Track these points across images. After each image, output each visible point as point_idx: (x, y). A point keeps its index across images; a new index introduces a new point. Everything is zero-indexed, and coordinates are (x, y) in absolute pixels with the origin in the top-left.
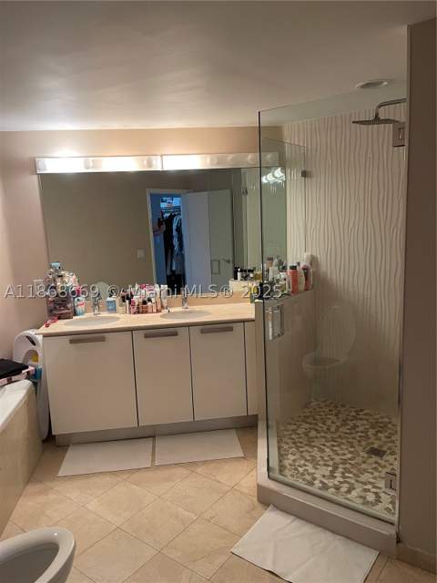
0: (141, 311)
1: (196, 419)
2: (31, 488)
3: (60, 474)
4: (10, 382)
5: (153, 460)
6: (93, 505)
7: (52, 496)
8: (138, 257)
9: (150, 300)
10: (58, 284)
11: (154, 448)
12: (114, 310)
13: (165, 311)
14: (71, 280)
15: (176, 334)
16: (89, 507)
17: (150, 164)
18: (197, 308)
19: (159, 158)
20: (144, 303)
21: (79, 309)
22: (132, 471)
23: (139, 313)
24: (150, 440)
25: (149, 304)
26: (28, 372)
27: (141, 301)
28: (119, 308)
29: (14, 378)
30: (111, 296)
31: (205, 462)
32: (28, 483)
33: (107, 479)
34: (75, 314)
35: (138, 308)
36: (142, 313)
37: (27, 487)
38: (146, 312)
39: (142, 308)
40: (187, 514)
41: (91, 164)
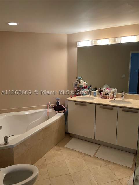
0: (104, 97)
1: (117, 144)
3: (65, 146)
5: (95, 154)
6: (68, 161)
7: (59, 153)
8: (123, 77)
9: (108, 94)
10: (78, 84)
11: (98, 149)
12: (95, 95)
13: (113, 99)
14: (83, 83)
15: (112, 109)
16: (66, 161)
17: (115, 41)
18: (127, 100)
19: (120, 38)
20: (106, 94)
22: (86, 155)
23: (103, 98)
24: (99, 146)
25: (107, 95)
26: (64, 111)
27: (105, 94)
28: (97, 95)
29: (60, 112)
30: (95, 90)
31: (114, 164)
33: (77, 154)
34: (83, 95)
35: (103, 96)
36: (104, 98)
37: (55, 146)
38: (106, 98)
39: (105, 96)
40: (95, 181)
41: (93, 42)
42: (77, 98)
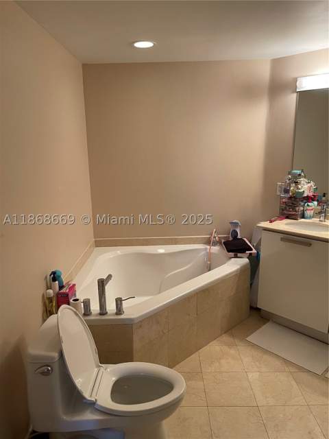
2: (225, 338)
3: (249, 339)
4: (236, 257)
6: (253, 376)
7: (232, 352)
10: (292, 188)
14: (306, 187)
16: (250, 376)
21: (308, 213)
22: (301, 369)
26: (251, 254)
29: (239, 255)
32: (225, 333)
33: (278, 363)
34: (303, 217)
37: (224, 335)
42: (286, 224)
